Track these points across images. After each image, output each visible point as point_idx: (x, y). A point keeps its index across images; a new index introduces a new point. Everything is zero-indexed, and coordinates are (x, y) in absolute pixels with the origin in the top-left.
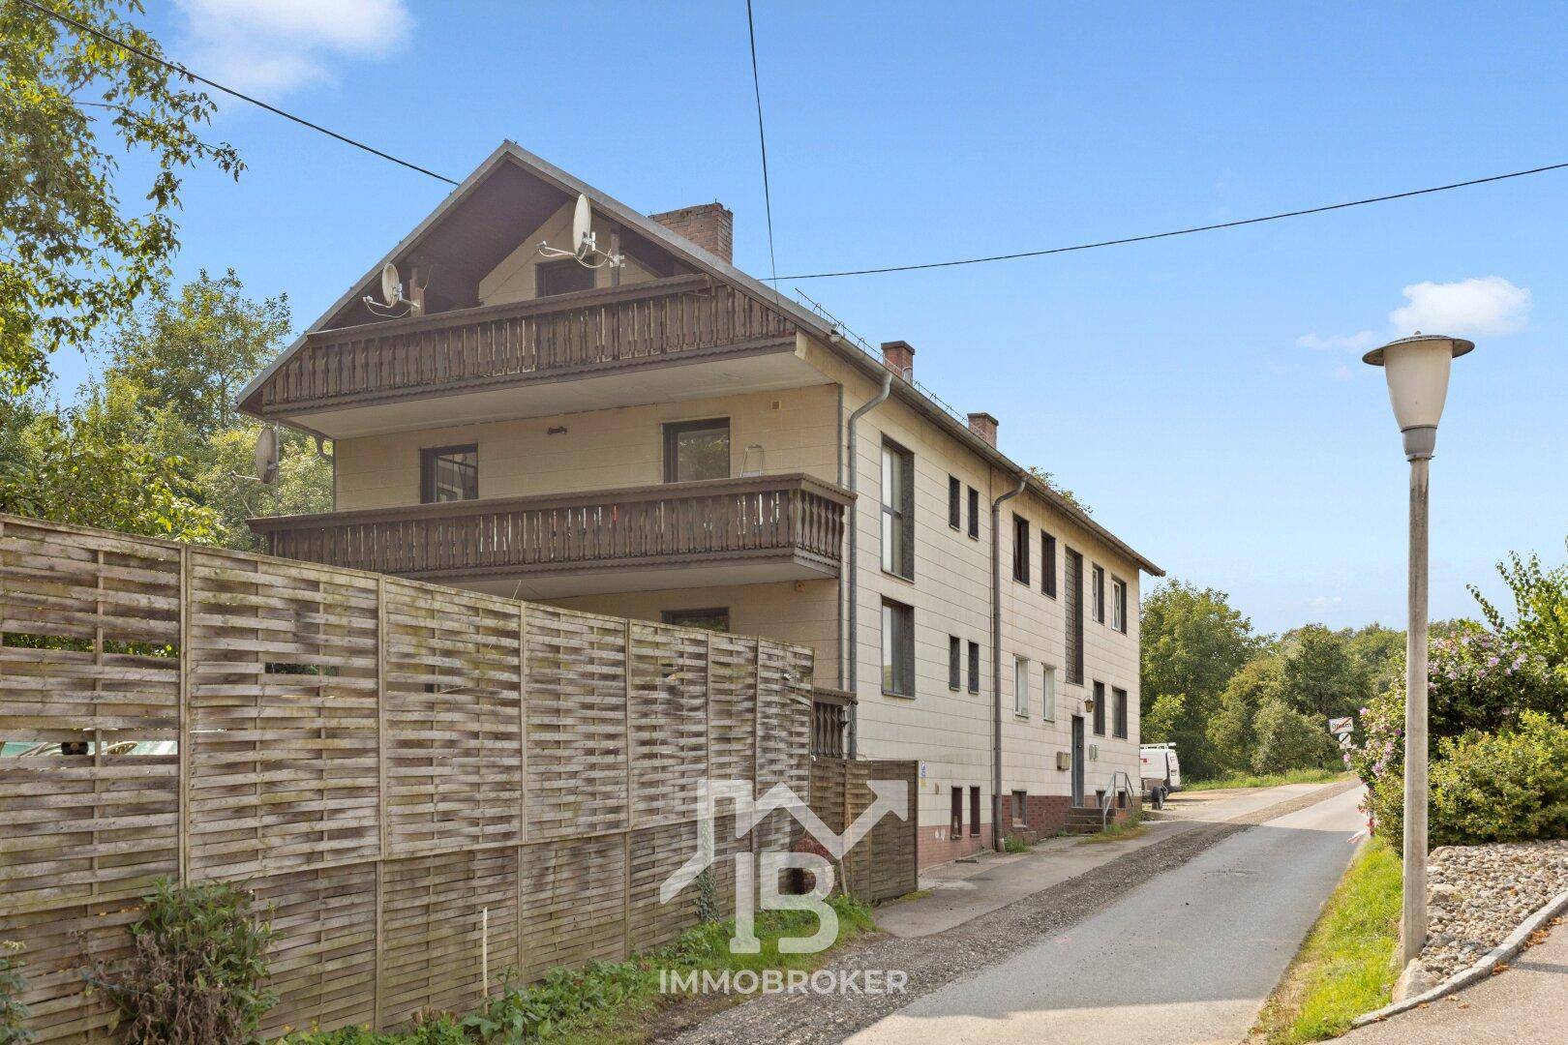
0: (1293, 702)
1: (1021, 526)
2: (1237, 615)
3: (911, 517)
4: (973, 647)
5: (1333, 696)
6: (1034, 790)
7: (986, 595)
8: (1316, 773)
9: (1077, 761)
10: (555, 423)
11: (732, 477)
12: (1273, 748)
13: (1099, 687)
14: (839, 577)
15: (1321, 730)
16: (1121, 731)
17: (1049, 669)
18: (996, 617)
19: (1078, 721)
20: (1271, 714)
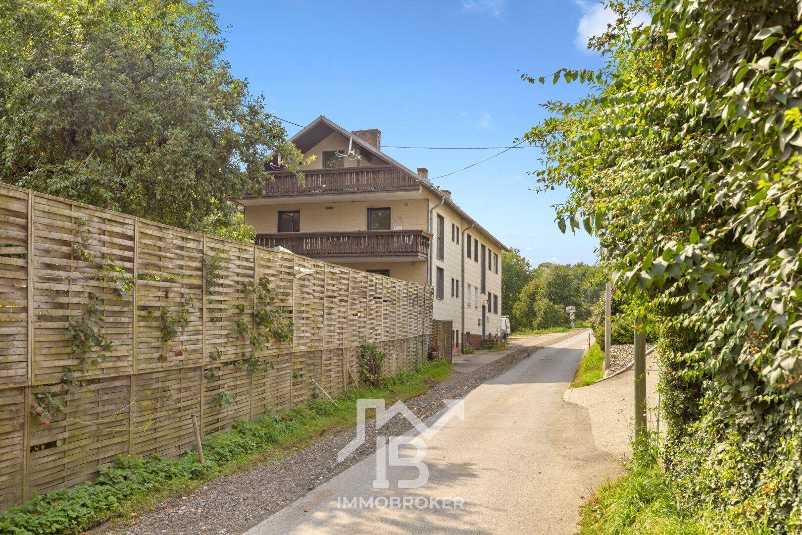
0: (551, 299)
1: (469, 237)
2: (524, 259)
3: (443, 239)
4: (457, 281)
5: (567, 297)
6: (472, 333)
7: (460, 263)
8: (561, 329)
9: (483, 322)
10: (329, 206)
11: (391, 229)
12: (543, 318)
13: (490, 294)
14: (427, 261)
15: (563, 311)
16: (496, 312)
17: (476, 288)
18: (463, 270)
19: (484, 307)
20: (542, 304)
